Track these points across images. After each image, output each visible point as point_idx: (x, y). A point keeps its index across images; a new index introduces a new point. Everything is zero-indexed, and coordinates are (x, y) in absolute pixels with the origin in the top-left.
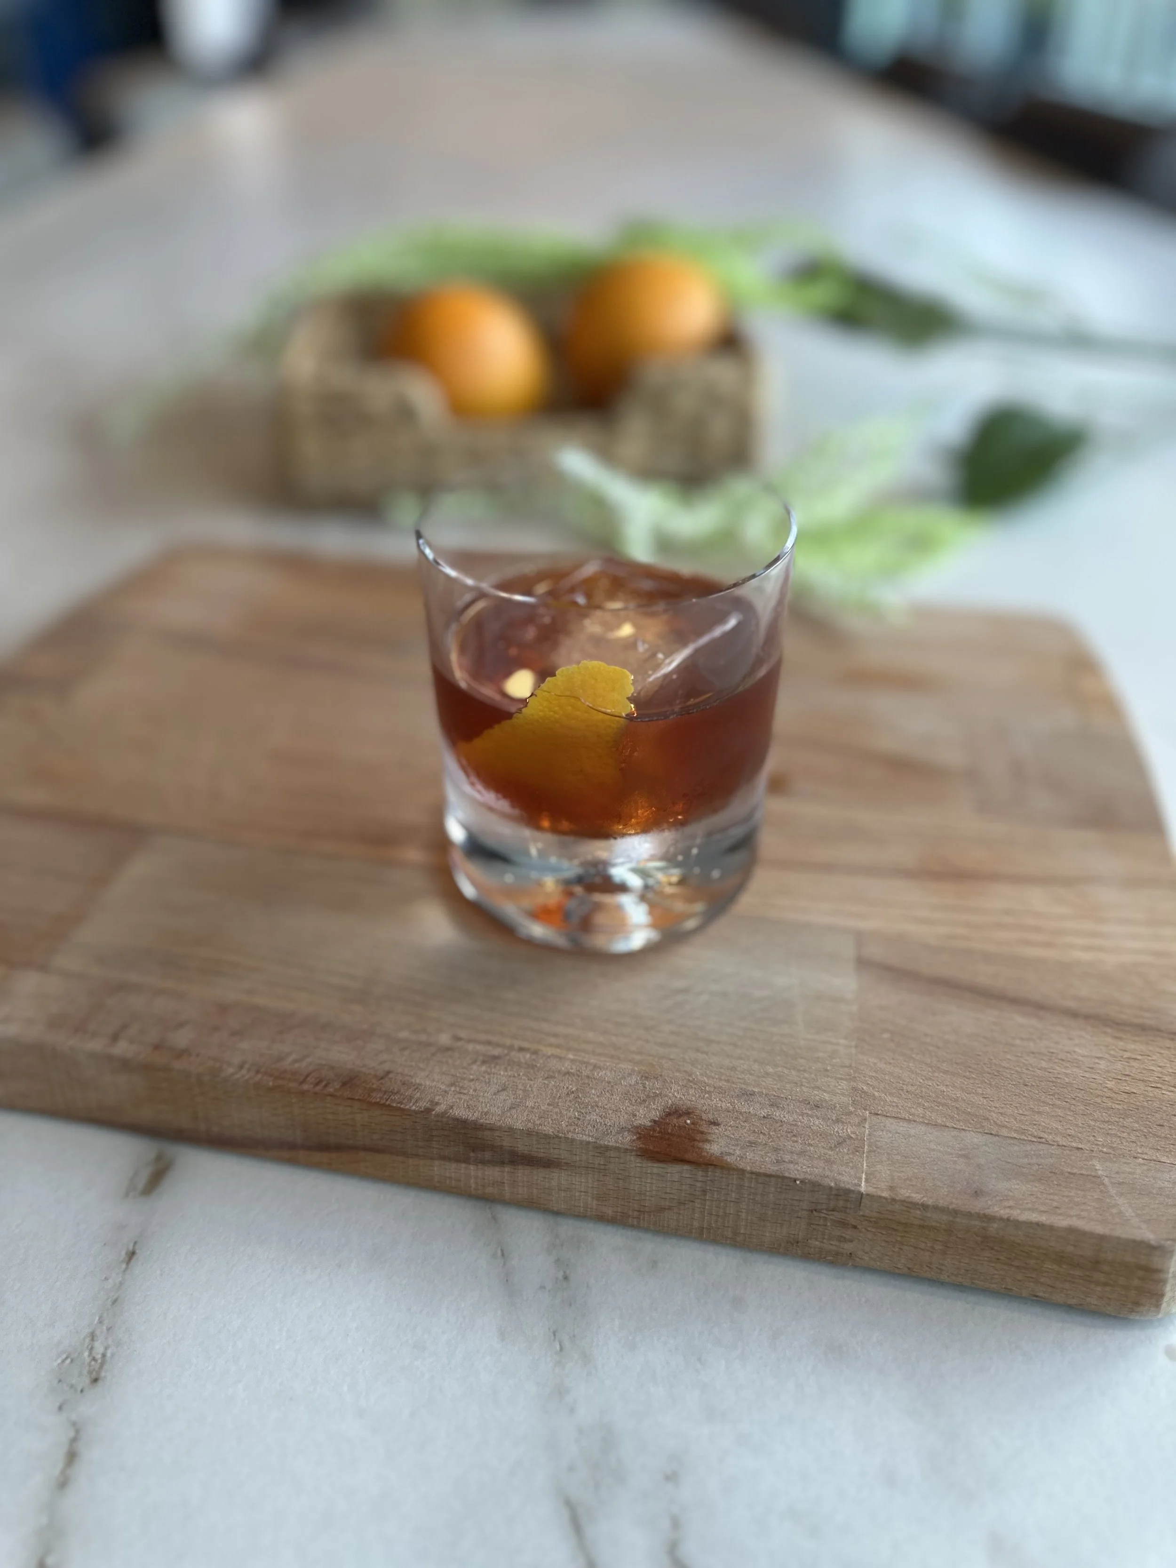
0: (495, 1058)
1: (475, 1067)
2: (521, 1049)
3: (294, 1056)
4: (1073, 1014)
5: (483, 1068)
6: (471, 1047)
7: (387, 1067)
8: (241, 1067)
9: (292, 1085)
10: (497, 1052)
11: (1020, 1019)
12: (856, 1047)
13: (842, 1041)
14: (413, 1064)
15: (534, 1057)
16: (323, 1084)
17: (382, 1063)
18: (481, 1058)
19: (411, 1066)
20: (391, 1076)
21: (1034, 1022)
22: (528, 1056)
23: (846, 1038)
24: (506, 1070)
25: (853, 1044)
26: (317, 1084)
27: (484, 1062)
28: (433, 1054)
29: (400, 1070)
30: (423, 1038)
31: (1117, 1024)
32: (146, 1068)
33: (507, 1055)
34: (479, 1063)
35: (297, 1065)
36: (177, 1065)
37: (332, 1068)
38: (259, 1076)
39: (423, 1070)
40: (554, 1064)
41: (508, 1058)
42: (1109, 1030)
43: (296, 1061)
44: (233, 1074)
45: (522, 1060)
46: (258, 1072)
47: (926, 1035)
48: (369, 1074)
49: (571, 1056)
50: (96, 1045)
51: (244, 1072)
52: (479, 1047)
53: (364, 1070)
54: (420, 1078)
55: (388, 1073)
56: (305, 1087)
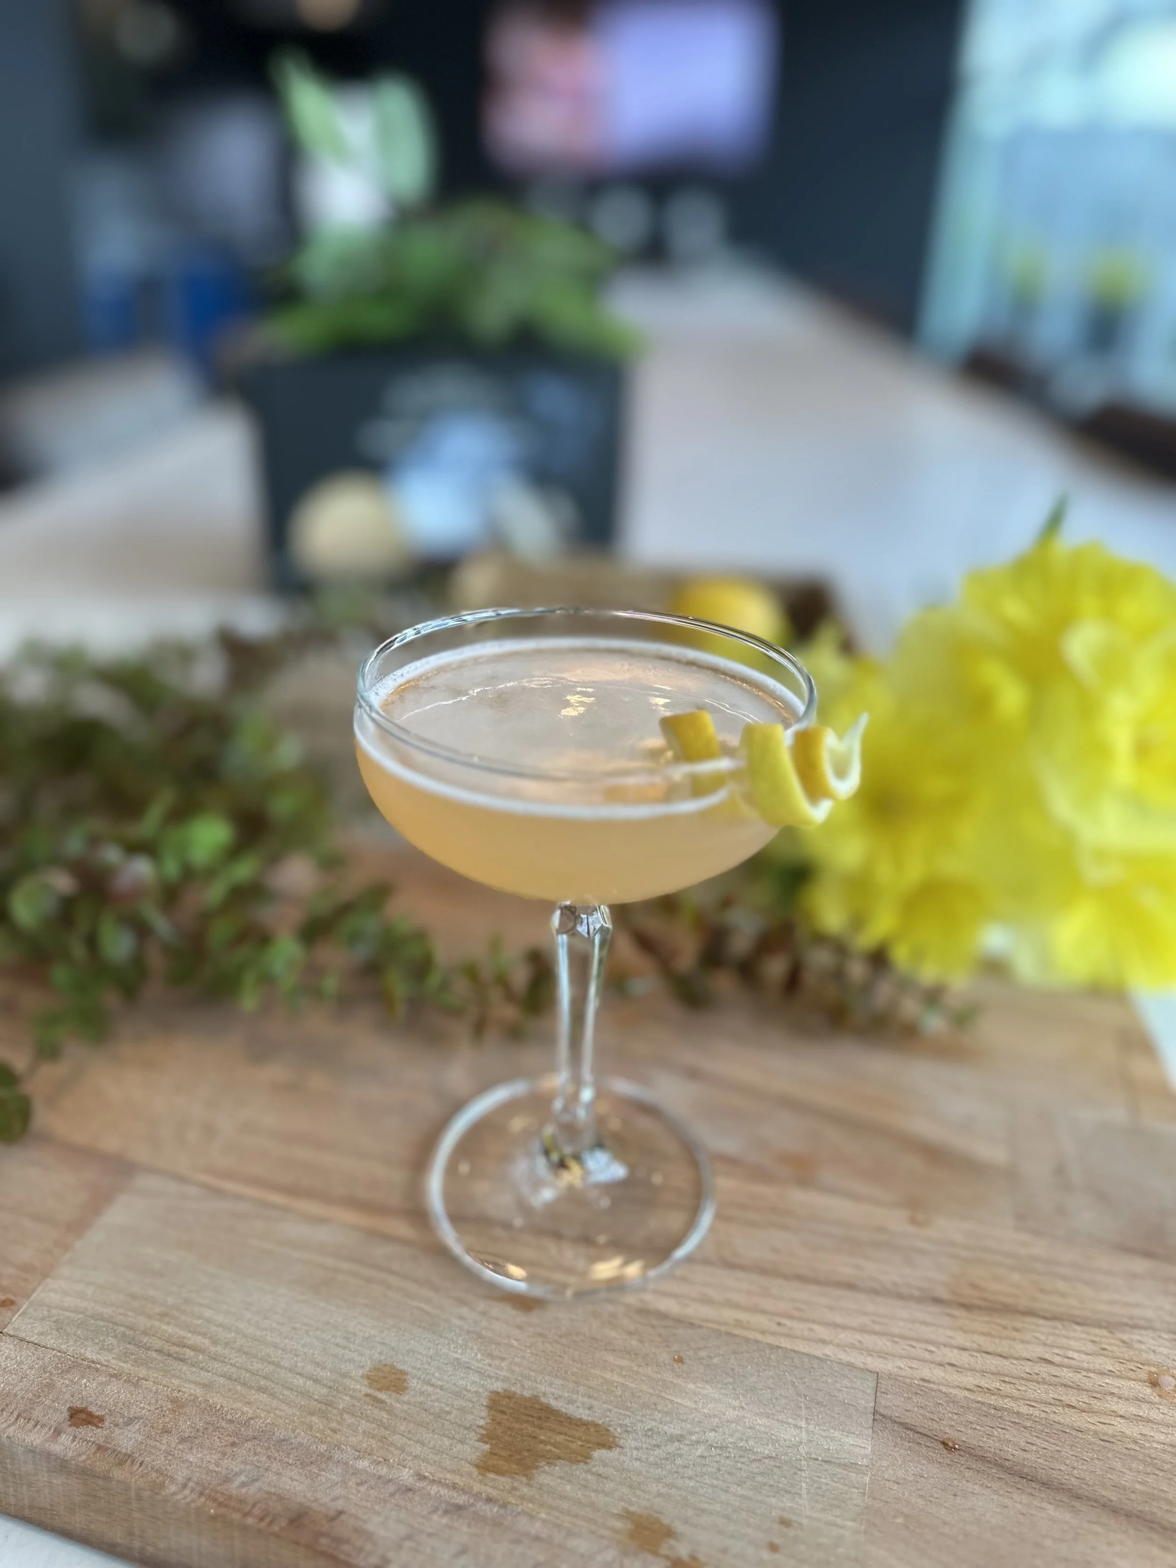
0: (459, 1508)
1: (435, 1517)
2: (489, 1500)
3: (243, 1478)
4: (1113, 1510)
5: (445, 1520)
6: (434, 1490)
7: (340, 1505)
8: (185, 1486)
9: (236, 1516)
10: (461, 1499)
11: (1051, 1510)
12: (865, 1532)
13: (850, 1524)
14: (369, 1505)
15: (502, 1511)
16: (268, 1519)
17: (335, 1499)
18: (443, 1506)
19: (366, 1507)
20: (343, 1517)
21: (1067, 1516)
22: (495, 1509)
23: (854, 1520)
24: (469, 1526)
25: (863, 1528)
26: (262, 1519)
27: (446, 1512)
28: (392, 1495)
29: (353, 1511)
30: (383, 1470)
31: (1165, 1528)
32: (85, 1473)
33: (473, 1505)
34: (440, 1512)
35: (244, 1490)
36: (118, 1474)
37: (281, 1498)
38: (203, 1499)
39: (378, 1514)
40: (523, 1523)
41: (473, 1509)
42: (1155, 1536)
43: (243, 1485)
44: (174, 1494)
45: (489, 1514)
46: (201, 1494)
47: (945, 1523)
48: (320, 1512)
49: (543, 1516)
50: (36, 1438)
51: (187, 1492)
52: (443, 1491)
53: (315, 1506)
54: (373, 1525)
55: (341, 1513)
56: (250, 1521)
